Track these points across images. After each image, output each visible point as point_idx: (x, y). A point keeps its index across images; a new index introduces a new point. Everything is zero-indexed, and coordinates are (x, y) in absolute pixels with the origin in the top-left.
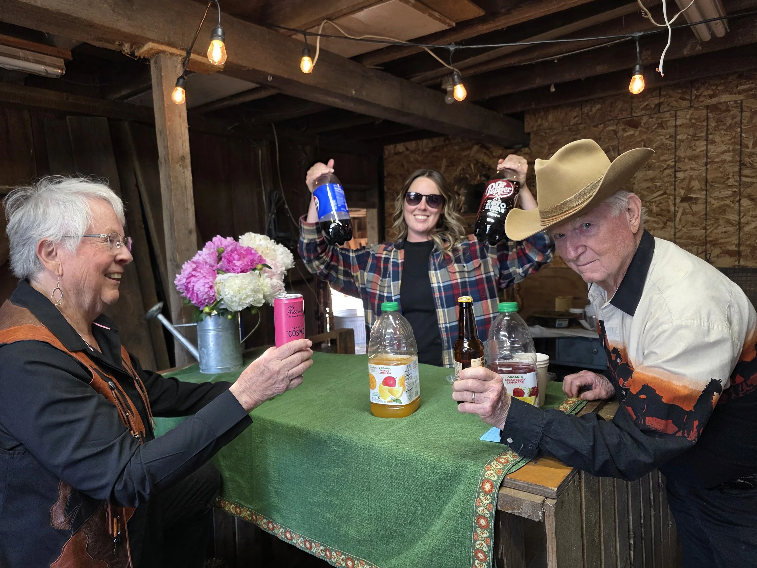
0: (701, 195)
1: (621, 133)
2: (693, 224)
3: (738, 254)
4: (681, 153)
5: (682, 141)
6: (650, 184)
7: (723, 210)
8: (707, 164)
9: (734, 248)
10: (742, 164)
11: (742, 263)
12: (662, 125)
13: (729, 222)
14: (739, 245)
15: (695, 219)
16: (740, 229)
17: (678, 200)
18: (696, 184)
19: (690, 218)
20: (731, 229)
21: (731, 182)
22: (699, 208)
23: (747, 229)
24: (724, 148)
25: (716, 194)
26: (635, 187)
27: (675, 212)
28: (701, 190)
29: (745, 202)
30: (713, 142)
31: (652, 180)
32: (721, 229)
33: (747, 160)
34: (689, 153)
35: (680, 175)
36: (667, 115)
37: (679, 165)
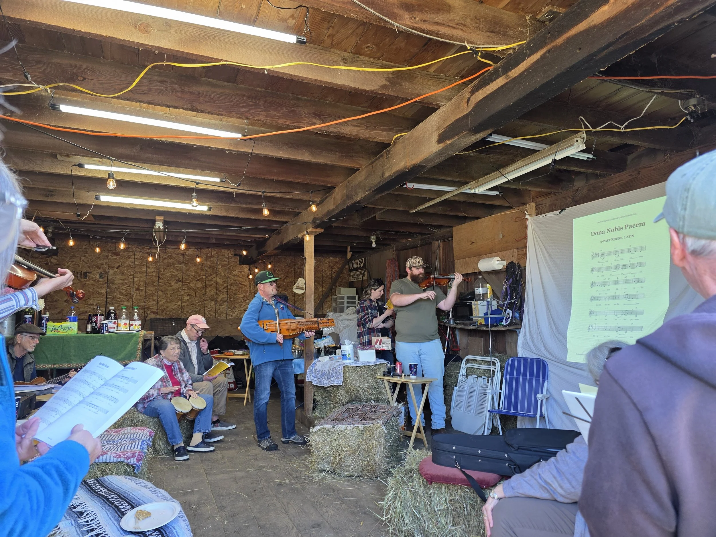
0: (143, 288)
1: (110, 257)
2: (140, 300)
3: (157, 313)
4: (136, 270)
5: (137, 265)
6: (123, 282)
7: (152, 295)
8: (146, 276)
9: (155, 311)
10: (159, 278)
11: (158, 317)
12: (129, 257)
13: (154, 300)
14: (157, 309)
15: (141, 298)
16: (158, 303)
17: (134, 289)
18: (142, 284)
19: (139, 297)
20: (154, 303)
21: (155, 284)
22: (143, 293)
23: (160, 303)
24: (153, 270)
25: (149, 288)
26: (115, 282)
27: (133, 295)
28: (143, 286)
29: (160, 293)
30: (149, 267)
31: (124, 280)
32: (151, 303)
33: (161, 276)
34: (139, 270)
35: (136, 279)
36: (131, 253)
37: (135, 275)
